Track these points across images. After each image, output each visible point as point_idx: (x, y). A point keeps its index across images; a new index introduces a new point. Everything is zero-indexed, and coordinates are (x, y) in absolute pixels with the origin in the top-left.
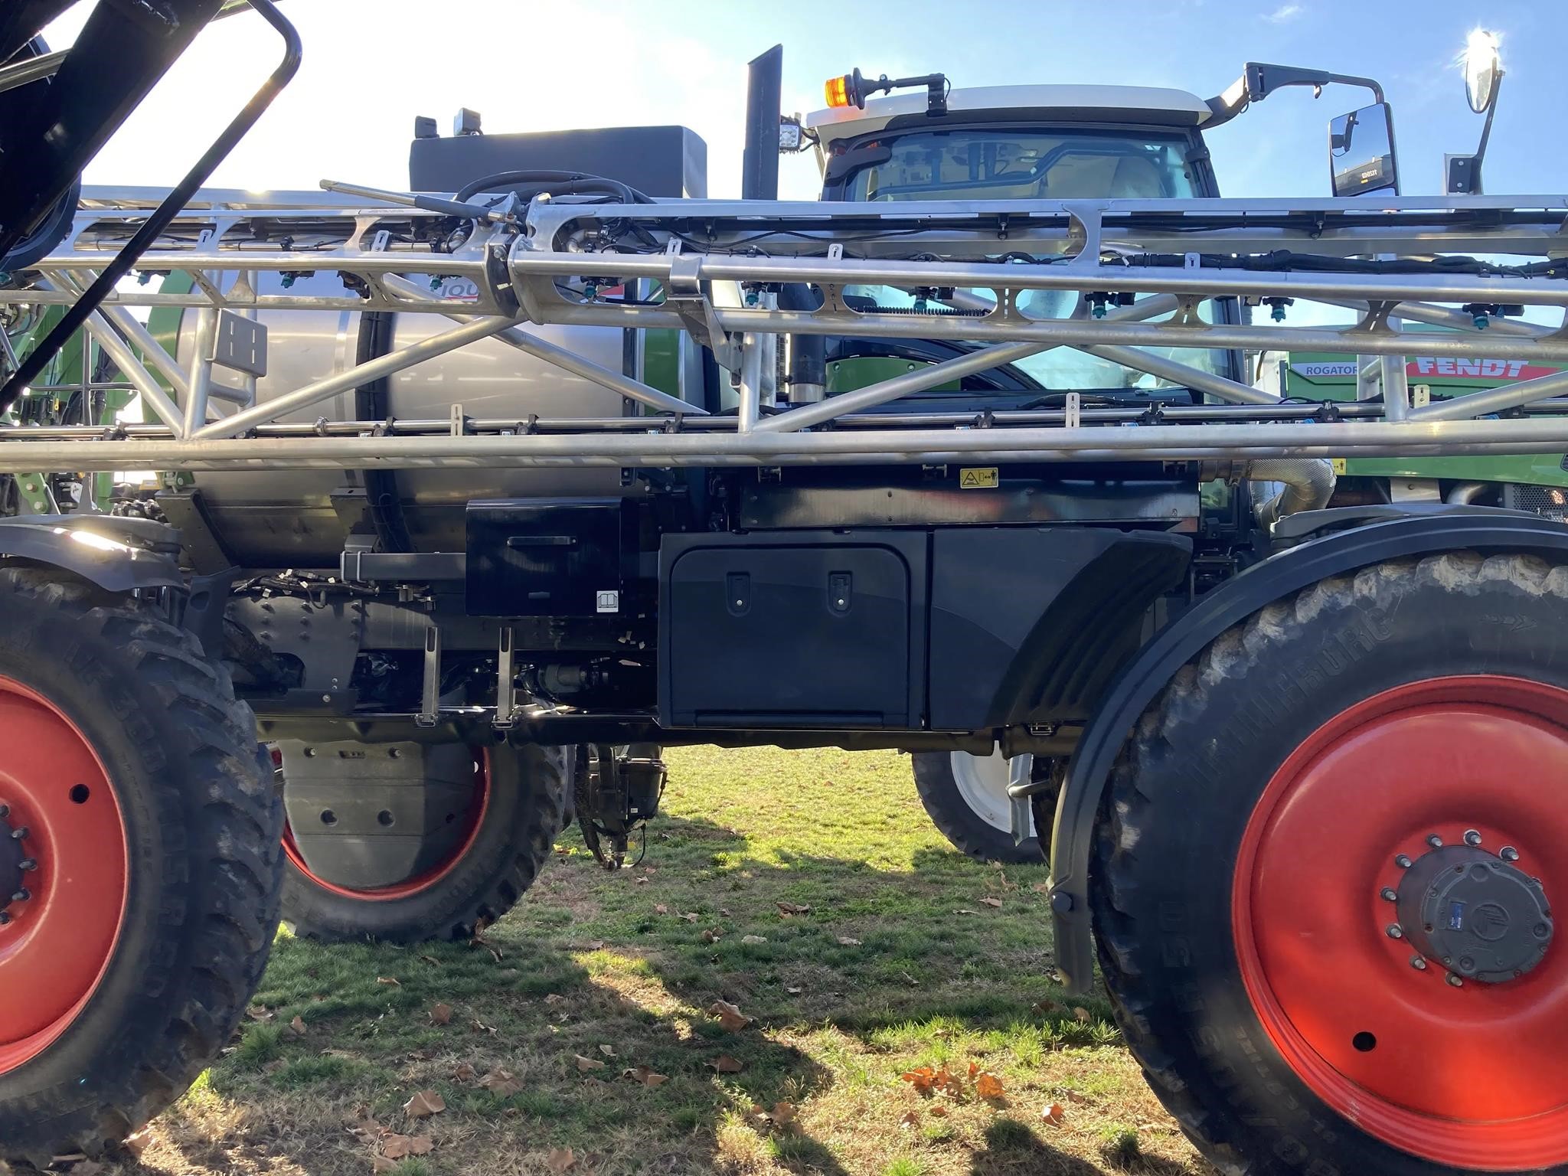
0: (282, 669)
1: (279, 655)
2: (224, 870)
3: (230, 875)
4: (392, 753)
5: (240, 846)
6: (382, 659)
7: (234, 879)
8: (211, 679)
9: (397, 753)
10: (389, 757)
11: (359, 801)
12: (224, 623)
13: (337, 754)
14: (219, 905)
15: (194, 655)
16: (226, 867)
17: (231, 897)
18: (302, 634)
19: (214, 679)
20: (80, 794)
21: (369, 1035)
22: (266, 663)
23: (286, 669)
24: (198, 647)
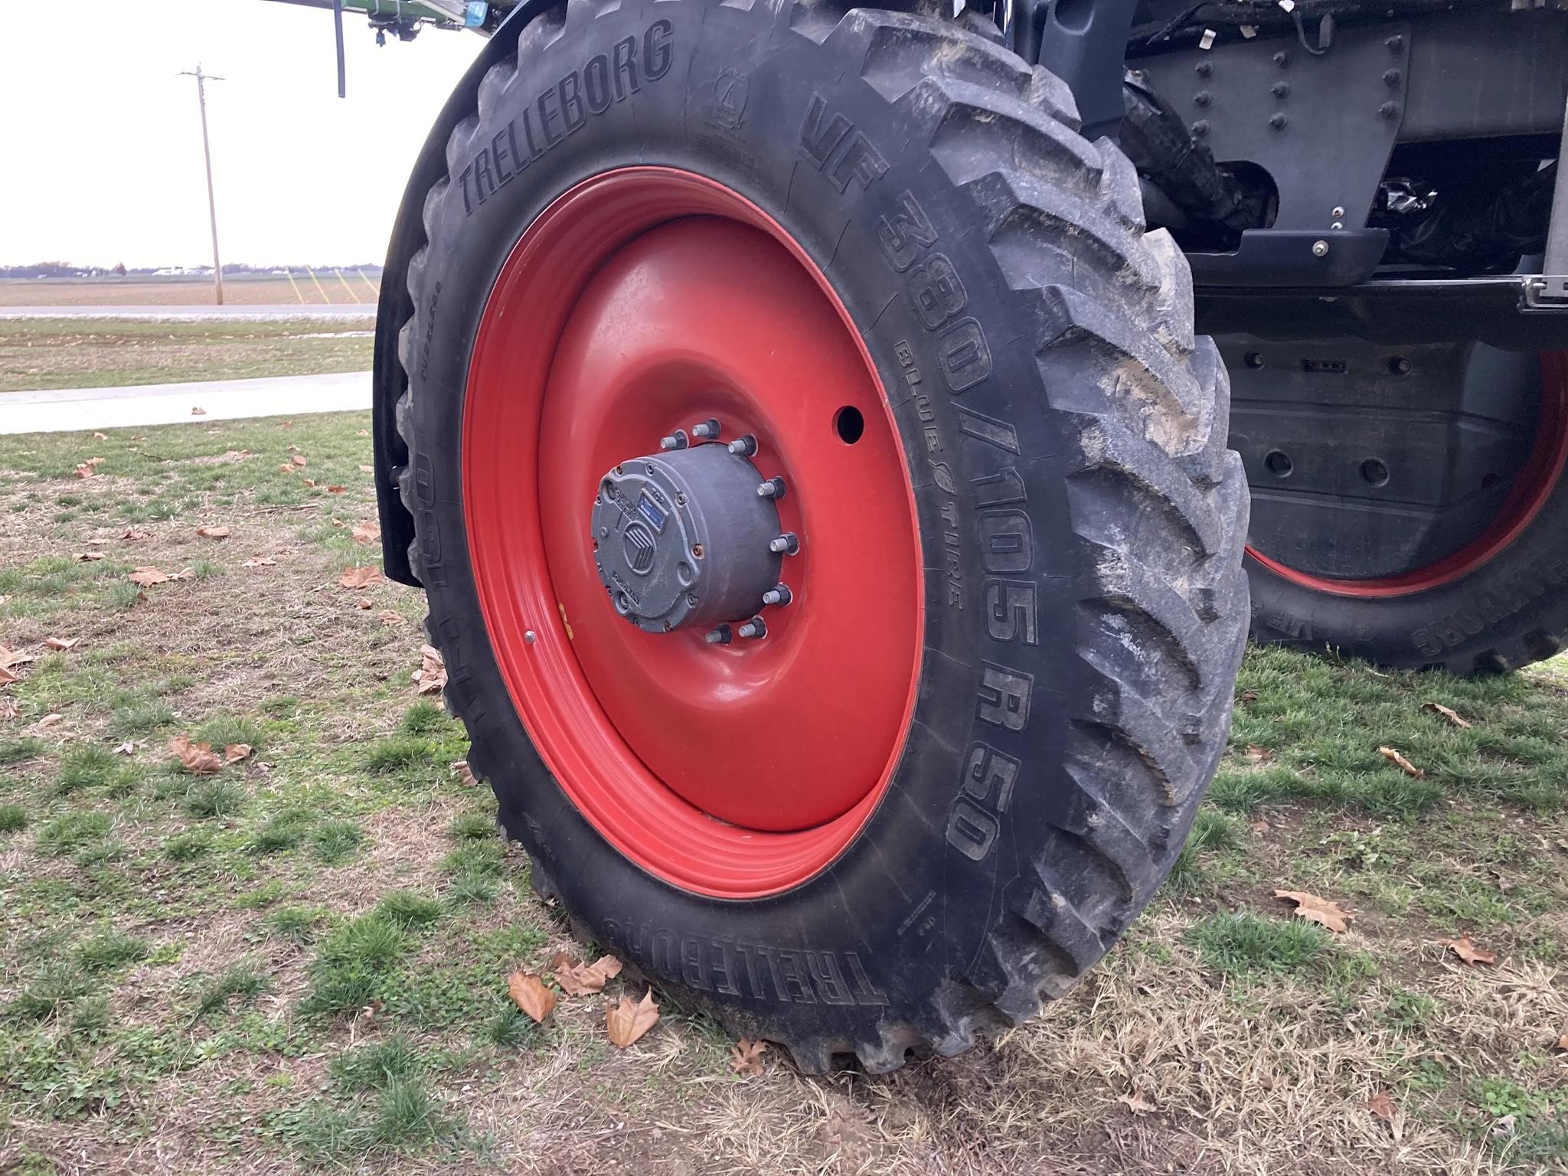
0: (1230, 192)
1: (1225, 166)
2: (1109, 628)
3: (1126, 641)
4: (1394, 365)
5: (1148, 575)
6: (1404, 189)
7: (1133, 648)
8: (1089, 170)
9: (1403, 367)
10: (1387, 371)
11: (1331, 443)
12: (1126, 92)
13: (1298, 363)
14: (1098, 706)
15: (1057, 115)
16: (1116, 621)
17: (1127, 691)
18: (1275, 117)
19: (1100, 172)
20: (850, 424)
21: (1354, 863)
22: (1201, 178)
23: (1239, 196)
24: (1064, 98)
